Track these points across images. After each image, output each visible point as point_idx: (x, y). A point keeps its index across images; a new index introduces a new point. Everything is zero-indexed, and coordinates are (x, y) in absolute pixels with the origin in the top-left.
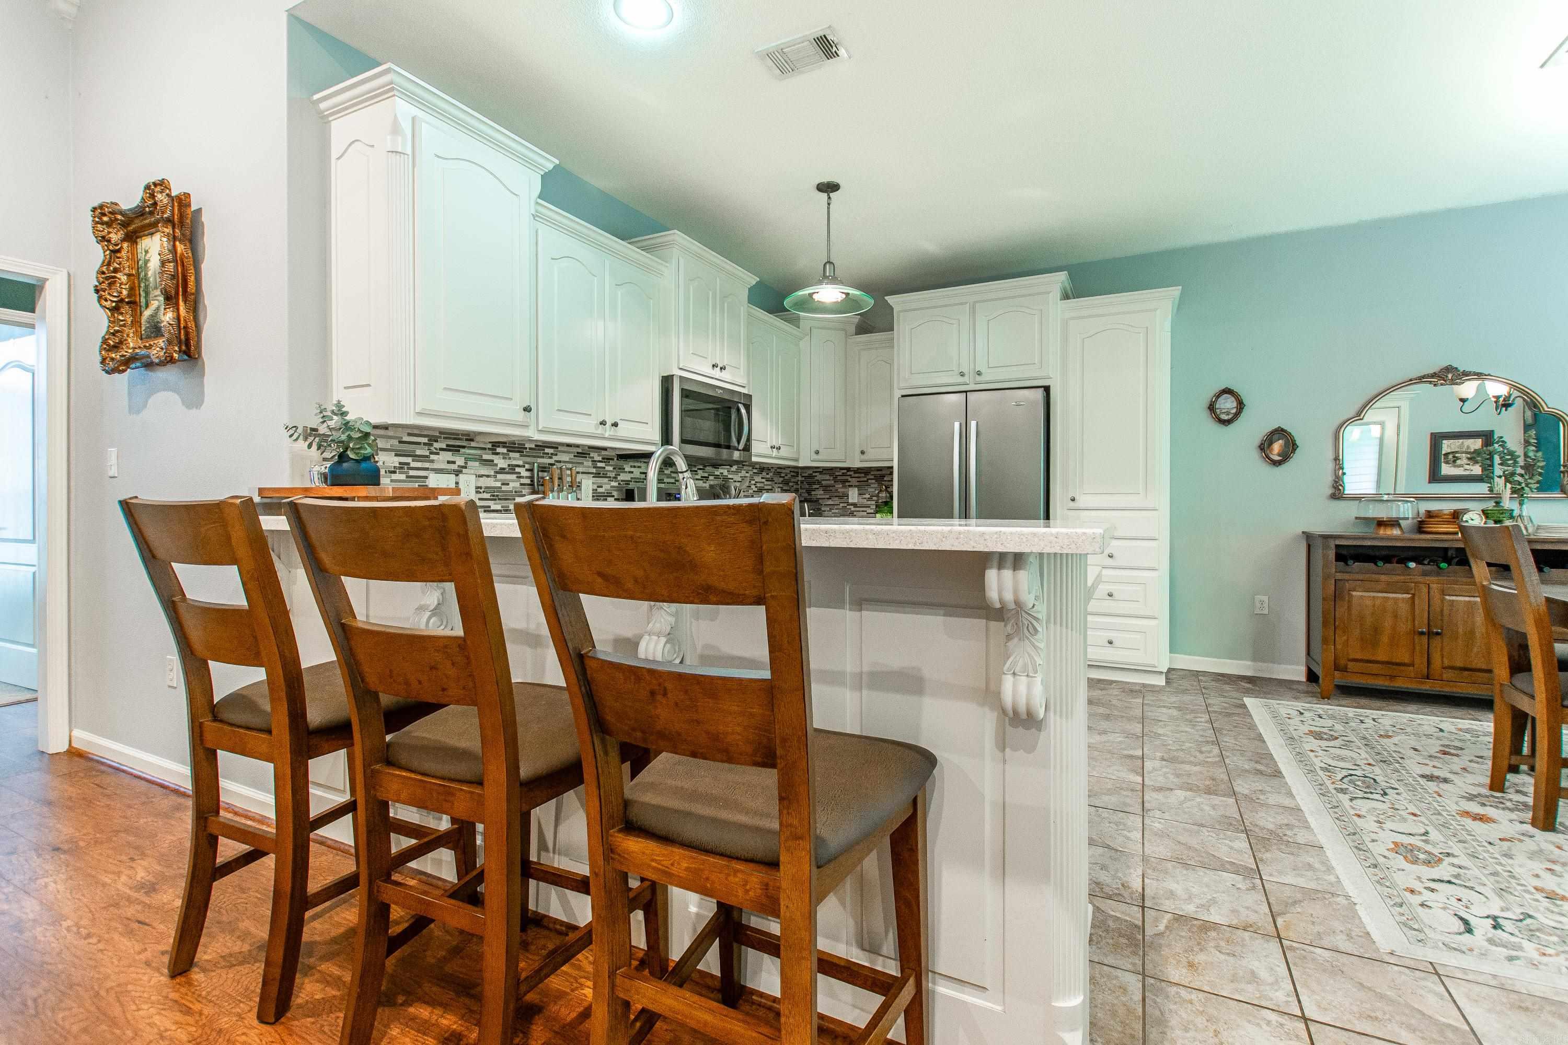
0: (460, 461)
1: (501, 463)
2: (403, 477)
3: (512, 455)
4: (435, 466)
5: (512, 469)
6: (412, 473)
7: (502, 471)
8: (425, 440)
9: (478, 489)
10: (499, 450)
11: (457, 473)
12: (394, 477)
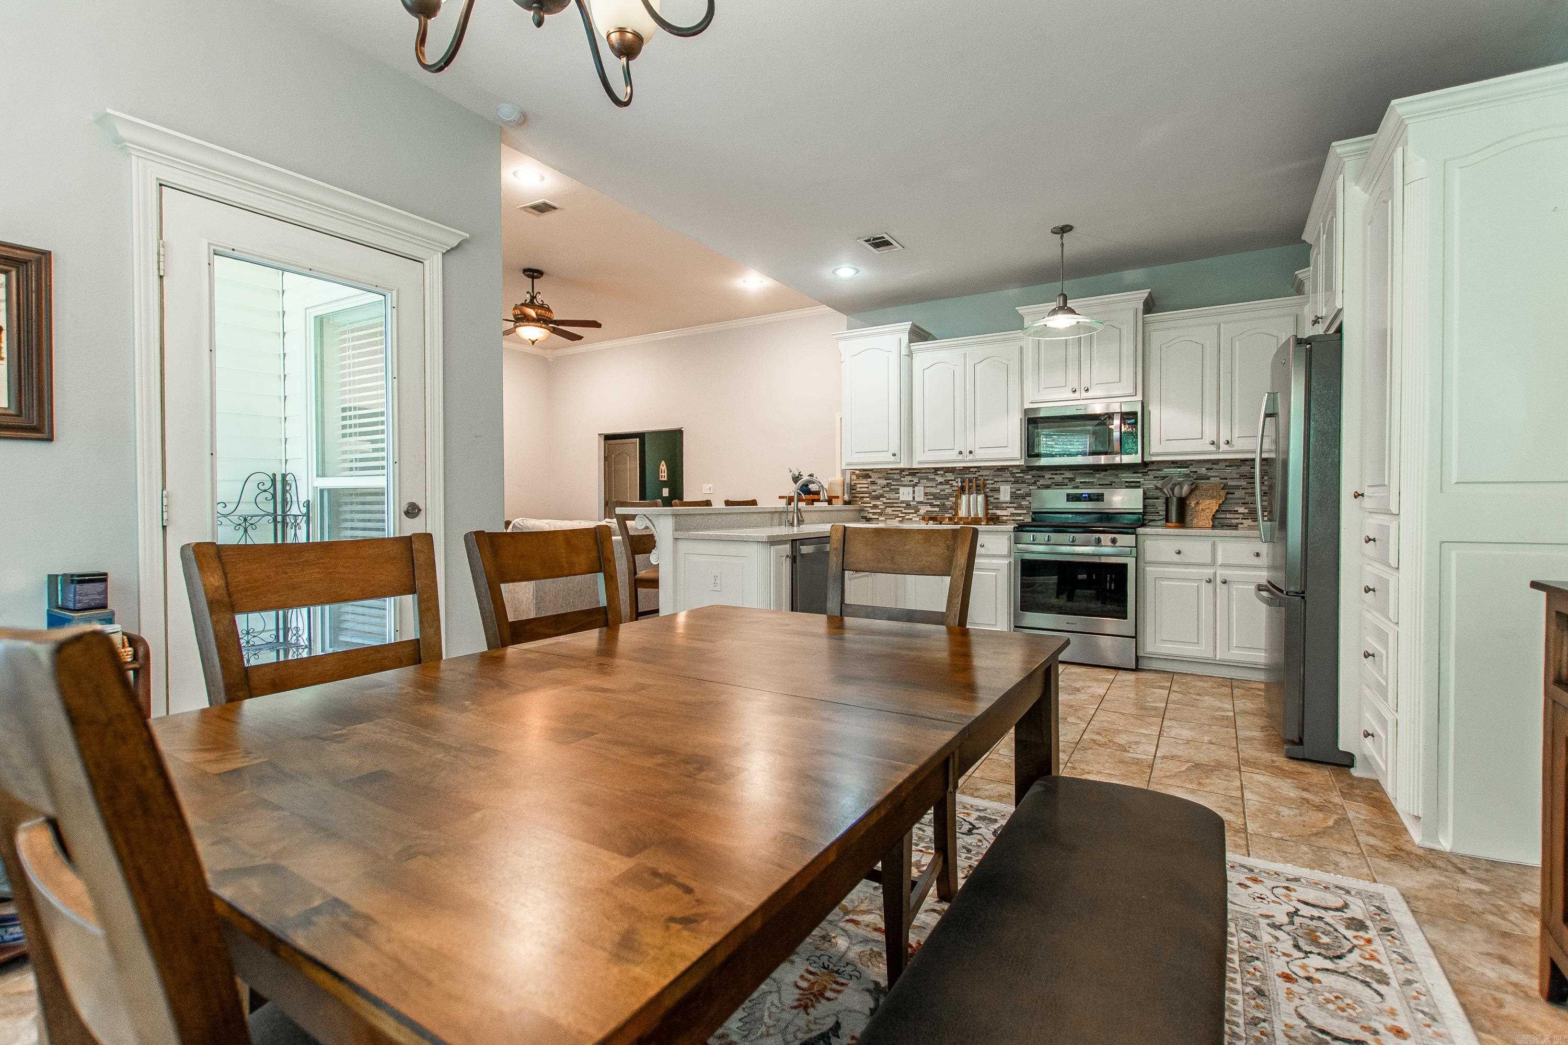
0: (916, 480)
1: (940, 479)
2: (888, 489)
3: (947, 474)
4: (904, 483)
5: (947, 482)
6: (892, 487)
7: (941, 483)
8: (898, 471)
9: (926, 494)
10: (939, 472)
11: (914, 486)
12: (884, 489)
